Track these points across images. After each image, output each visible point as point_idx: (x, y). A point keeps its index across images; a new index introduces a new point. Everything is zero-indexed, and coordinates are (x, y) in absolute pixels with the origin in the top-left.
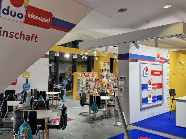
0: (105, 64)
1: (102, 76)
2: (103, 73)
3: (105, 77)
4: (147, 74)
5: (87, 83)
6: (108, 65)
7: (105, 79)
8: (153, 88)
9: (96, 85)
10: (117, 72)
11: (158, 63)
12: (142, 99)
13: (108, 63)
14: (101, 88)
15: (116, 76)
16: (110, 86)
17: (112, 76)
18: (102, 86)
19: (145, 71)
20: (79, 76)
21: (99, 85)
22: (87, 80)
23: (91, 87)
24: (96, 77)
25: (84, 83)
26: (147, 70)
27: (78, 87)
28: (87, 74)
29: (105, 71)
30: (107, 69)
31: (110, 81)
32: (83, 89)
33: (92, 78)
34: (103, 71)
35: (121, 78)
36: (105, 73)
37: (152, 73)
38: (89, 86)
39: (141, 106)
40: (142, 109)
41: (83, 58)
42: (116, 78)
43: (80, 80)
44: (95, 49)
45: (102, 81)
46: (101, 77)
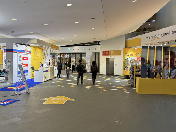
4: (21, 59)
11: (26, 53)
12: (19, 71)
40: (18, 77)
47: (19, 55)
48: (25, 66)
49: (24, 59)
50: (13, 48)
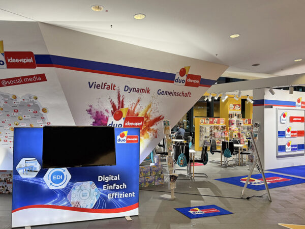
0: (234, 107)
1: (231, 123)
2: (233, 119)
3: (235, 124)
4: (285, 120)
5: (211, 131)
6: (239, 109)
7: (234, 127)
8: (292, 136)
9: (223, 134)
10: (251, 118)
11: (300, 108)
12: (279, 146)
13: (238, 106)
14: (229, 139)
15: (250, 123)
16: (242, 136)
17: (244, 123)
18: (231, 136)
19: (282, 117)
20: (202, 122)
21: (226, 135)
22: (211, 127)
23: (216, 136)
24: (222, 124)
25: (208, 131)
26: (284, 116)
27: (201, 135)
28: (211, 120)
29: (235, 117)
30: (238, 114)
31: (241, 129)
32: (206, 139)
33: (218, 125)
34: (232, 116)
35: (256, 124)
36: (235, 119)
37: (292, 119)
38: (214, 135)
39: (277, 154)
40: (278, 157)
41: (205, 100)
42: (250, 125)
43: (203, 128)
44: (226, 93)
45: (230, 129)
46: (229, 124)
47: (280, 113)
48: (296, 136)
49: (294, 119)
50: (265, 99)
